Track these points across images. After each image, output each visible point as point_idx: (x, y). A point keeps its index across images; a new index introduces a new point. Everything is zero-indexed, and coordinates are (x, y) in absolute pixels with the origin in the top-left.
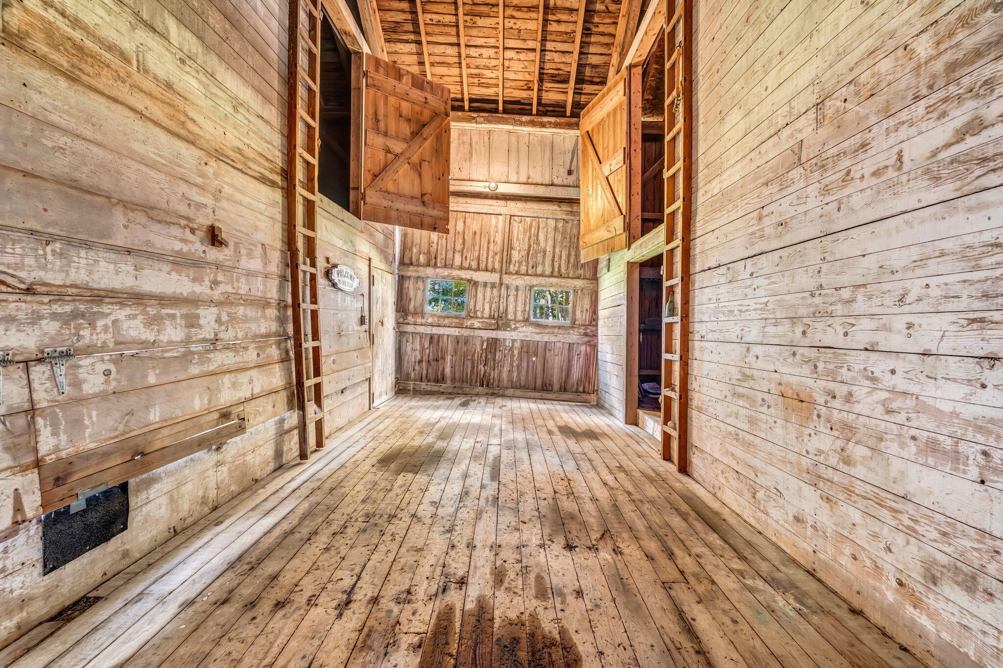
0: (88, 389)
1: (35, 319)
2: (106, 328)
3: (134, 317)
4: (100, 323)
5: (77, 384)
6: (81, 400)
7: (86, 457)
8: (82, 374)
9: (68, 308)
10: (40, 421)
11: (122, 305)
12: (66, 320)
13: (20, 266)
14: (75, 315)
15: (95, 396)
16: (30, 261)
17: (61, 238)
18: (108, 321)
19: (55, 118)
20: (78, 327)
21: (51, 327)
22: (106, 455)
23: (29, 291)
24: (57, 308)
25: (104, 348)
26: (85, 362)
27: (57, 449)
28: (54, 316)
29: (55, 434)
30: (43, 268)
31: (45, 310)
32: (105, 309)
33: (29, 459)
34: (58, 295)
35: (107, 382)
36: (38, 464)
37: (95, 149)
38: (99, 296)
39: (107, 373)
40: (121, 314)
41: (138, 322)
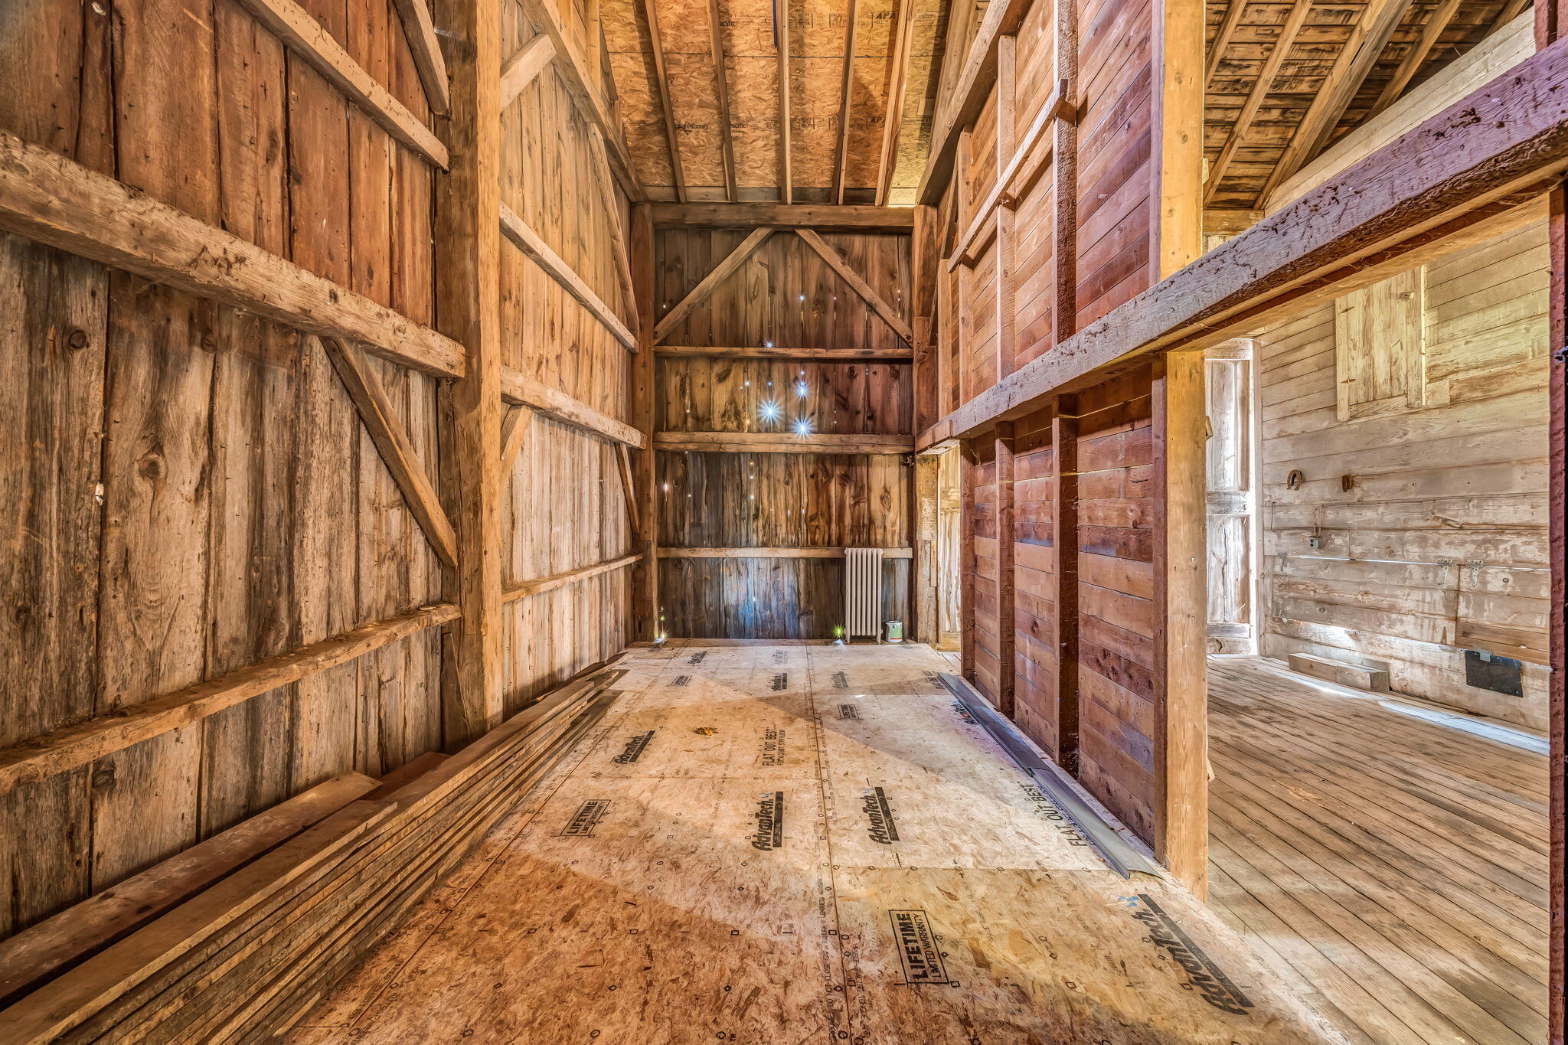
0: (1490, 588)
1: (1463, 543)
2: (1506, 550)
3: (1530, 543)
4: (1502, 547)
5: (1484, 583)
6: (1487, 594)
7: (1483, 628)
8: (1489, 578)
9: (1481, 537)
10: (1461, 598)
11: (1519, 534)
12: (1479, 544)
13: (1456, 516)
14: (1485, 541)
15: (1495, 593)
16: (1461, 512)
17: (1478, 497)
18: (1508, 546)
19: (1474, 430)
20: (1487, 549)
21: (1471, 548)
22: (1495, 632)
23: (1461, 528)
24: (1475, 537)
25: (1504, 563)
26: (1492, 570)
27: (1466, 616)
28: (1473, 542)
29: (1467, 607)
30: (1467, 515)
31: (1468, 538)
32: (1505, 538)
33: (1453, 615)
34: (1475, 529)
35: (1505, 587)
36: (1456, 619)
37: (1499, 435)
38: (1502, 529)
39: (1506, 581)
40: (1518, 541)
41: (1533, 547)
